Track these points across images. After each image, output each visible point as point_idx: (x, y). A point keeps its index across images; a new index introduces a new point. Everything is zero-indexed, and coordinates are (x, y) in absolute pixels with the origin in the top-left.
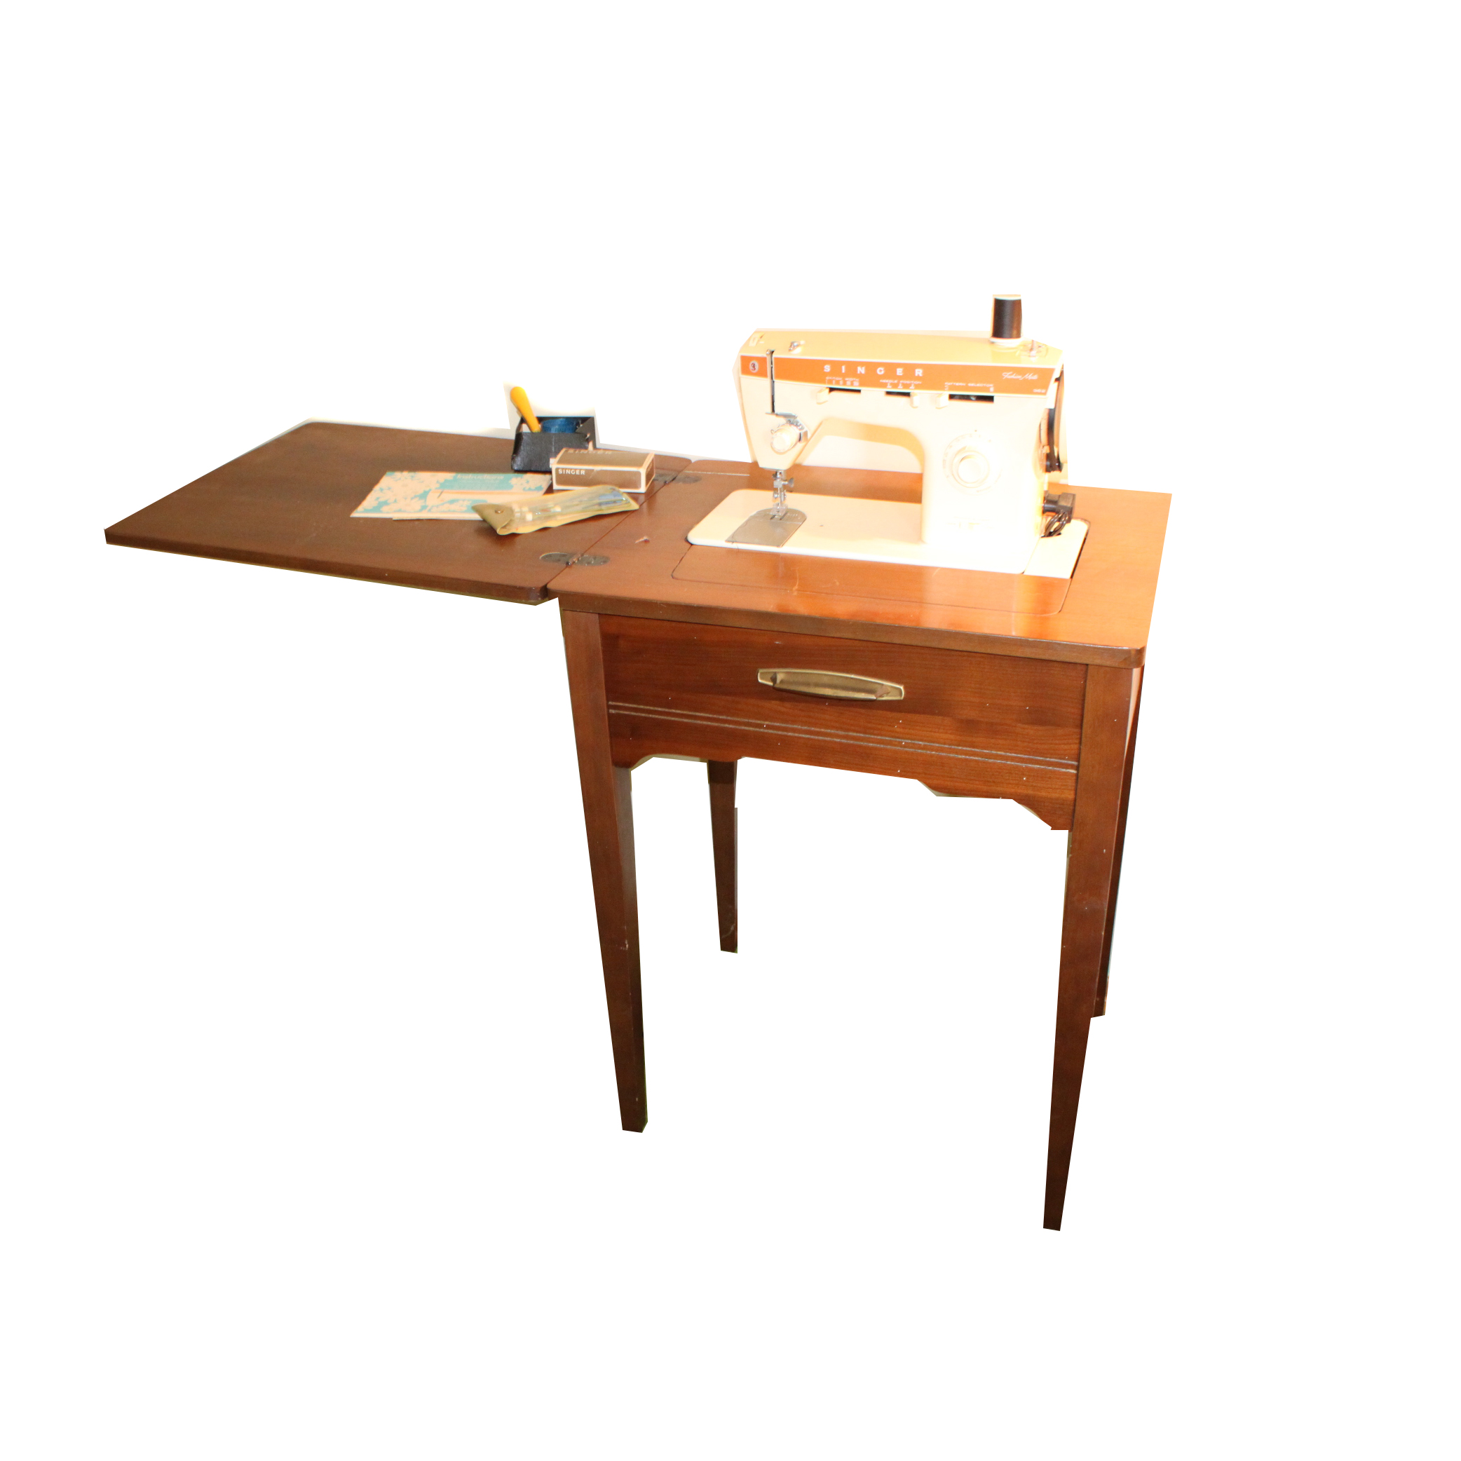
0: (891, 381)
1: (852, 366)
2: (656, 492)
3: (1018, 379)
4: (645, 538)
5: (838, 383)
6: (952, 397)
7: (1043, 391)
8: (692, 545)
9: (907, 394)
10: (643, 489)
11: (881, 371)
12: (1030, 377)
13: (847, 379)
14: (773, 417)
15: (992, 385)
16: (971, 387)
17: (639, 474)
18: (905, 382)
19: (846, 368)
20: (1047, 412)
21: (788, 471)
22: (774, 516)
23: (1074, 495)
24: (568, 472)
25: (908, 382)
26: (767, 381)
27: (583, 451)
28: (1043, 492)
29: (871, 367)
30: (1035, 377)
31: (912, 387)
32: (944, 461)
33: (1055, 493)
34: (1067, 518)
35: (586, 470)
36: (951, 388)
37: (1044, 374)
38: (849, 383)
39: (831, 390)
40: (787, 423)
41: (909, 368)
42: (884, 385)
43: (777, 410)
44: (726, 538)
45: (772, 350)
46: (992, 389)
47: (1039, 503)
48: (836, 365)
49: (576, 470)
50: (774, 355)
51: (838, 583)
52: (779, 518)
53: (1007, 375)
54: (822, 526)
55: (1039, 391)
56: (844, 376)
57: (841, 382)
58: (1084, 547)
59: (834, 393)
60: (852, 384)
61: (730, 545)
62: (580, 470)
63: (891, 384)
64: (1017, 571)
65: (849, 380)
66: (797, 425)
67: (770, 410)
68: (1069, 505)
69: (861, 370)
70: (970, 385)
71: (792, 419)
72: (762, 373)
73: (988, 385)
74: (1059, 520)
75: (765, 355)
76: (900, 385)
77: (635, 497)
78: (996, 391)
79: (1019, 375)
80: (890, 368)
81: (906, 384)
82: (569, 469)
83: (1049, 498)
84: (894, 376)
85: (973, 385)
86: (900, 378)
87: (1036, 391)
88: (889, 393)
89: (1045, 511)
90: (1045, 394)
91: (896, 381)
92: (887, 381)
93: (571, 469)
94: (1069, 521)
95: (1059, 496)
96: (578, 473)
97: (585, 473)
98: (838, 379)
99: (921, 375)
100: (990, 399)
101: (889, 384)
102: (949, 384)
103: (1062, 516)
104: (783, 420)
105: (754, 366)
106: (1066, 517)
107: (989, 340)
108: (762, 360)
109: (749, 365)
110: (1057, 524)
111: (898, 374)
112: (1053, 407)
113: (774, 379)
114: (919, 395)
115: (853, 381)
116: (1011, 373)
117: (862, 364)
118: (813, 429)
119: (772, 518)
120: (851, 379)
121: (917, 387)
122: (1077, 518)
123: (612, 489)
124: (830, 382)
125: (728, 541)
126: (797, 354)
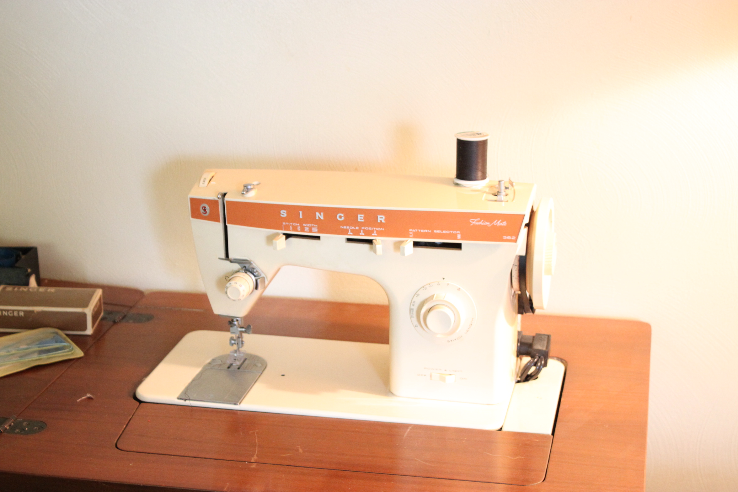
0: (353, 228)
1: (310, 211)
2: (104, 334)
3: (486, 226)
4: (89, 395)
5: (295, 229)
6: (416, 244)
7: (514, 238)
8: (140, 402)
9: (370, 242)
10: (89, 331)
11: (341, 217)
12: (499, 223)
13: (304, 225)
14: (227, 262)
15: (459, 232)
16: (437, 233)
17: (84, 315)
18: (367, 228)
19: (303, 214)
20: (518, 259)
21: (246, 318)
22: (231, 365)
23: (549, 336)
24: (5, 313)
25: (370, 229)
26: (219, 226)
27: (23, 289)
28: (516, 334)
29: (331, 212)
30: (505, 224)
31: (375, 234)
32: (411, 310)
33: (529, 333)
34: (543, 362)
35: (25, 312)
36: (415, 236)
37: (515, 219)
38: (307, 229)
39: (288, 236)
40: (242, 268)
41: (371, 215)
42: (345, 232)
43: (231, 256)
44: (178, 395)
45: (224, 192)
46: (459, 236)
47: (513, 347)
48: (293, 210)
49: (13, 311)
50: (227, 198)
51: (301, 451)
52: (237, 367)
53: (475, 222)
54: (283, 375)
55: (509, 238)
56: (301, 222)
57: (299, 228)
58: (563, 394)
59: (291, 239)
60: (310, 231)
61: (182, 402)
62: (18, 311)
63: (352, 231)
64: (493, 427)
65: (307, 226)
66: (252, 273)
67: (223, 255)
68: (544, 349)
69: (320, 216)
70: (435, 231)
71: (247, 266)
72: (213, 218)
73: (455, 232)
74: (535, 365)
75: (216, 199)
76: (362, 231)
77: (80, 341)
78: (462, 239)
79: (487, 222)
80: (351, 214)
81: (369, 230)
82: (5, 310)
83: (523, 341)
84: (355, 222)
85: (438, 231)
86: (361, 224)
87: (505, 237)
88: (349, 240)
89: (520, 353)
90: (515, 241)
91: (357, 228)
92: (348, 227)
93: (8, 311)
94: (545, 365)
95: (534, 337)
96: (16, 314)
97: (25, 314)
98: (295, 224)
99: (383, 221)
100: (458, 246)
101: (350, 231)
102: (414, 231)
103: (538, 361)
104: (237, 266)
105: (205, 210)
106: (541, 361)
107: (453, 182)
108: (213, 203)
109: (199, 209)
110: (533, 369)
111: (359, 220)
112: (523, 254)
113: (227, 224)
114: (380, 242)
115: (312, 227)
116: (479, 219)
117: (320, 209)
118: (269, 276)
119: (229, 368)
120: (310, 225)
121: (380, 234)
122: (553, 357)
123: (54, 333)
124: (287, 228)
125: (178, 398)
126: (252, 197)
